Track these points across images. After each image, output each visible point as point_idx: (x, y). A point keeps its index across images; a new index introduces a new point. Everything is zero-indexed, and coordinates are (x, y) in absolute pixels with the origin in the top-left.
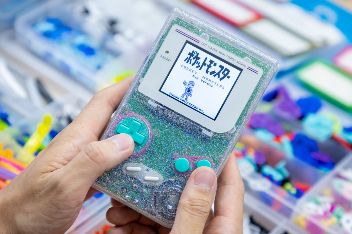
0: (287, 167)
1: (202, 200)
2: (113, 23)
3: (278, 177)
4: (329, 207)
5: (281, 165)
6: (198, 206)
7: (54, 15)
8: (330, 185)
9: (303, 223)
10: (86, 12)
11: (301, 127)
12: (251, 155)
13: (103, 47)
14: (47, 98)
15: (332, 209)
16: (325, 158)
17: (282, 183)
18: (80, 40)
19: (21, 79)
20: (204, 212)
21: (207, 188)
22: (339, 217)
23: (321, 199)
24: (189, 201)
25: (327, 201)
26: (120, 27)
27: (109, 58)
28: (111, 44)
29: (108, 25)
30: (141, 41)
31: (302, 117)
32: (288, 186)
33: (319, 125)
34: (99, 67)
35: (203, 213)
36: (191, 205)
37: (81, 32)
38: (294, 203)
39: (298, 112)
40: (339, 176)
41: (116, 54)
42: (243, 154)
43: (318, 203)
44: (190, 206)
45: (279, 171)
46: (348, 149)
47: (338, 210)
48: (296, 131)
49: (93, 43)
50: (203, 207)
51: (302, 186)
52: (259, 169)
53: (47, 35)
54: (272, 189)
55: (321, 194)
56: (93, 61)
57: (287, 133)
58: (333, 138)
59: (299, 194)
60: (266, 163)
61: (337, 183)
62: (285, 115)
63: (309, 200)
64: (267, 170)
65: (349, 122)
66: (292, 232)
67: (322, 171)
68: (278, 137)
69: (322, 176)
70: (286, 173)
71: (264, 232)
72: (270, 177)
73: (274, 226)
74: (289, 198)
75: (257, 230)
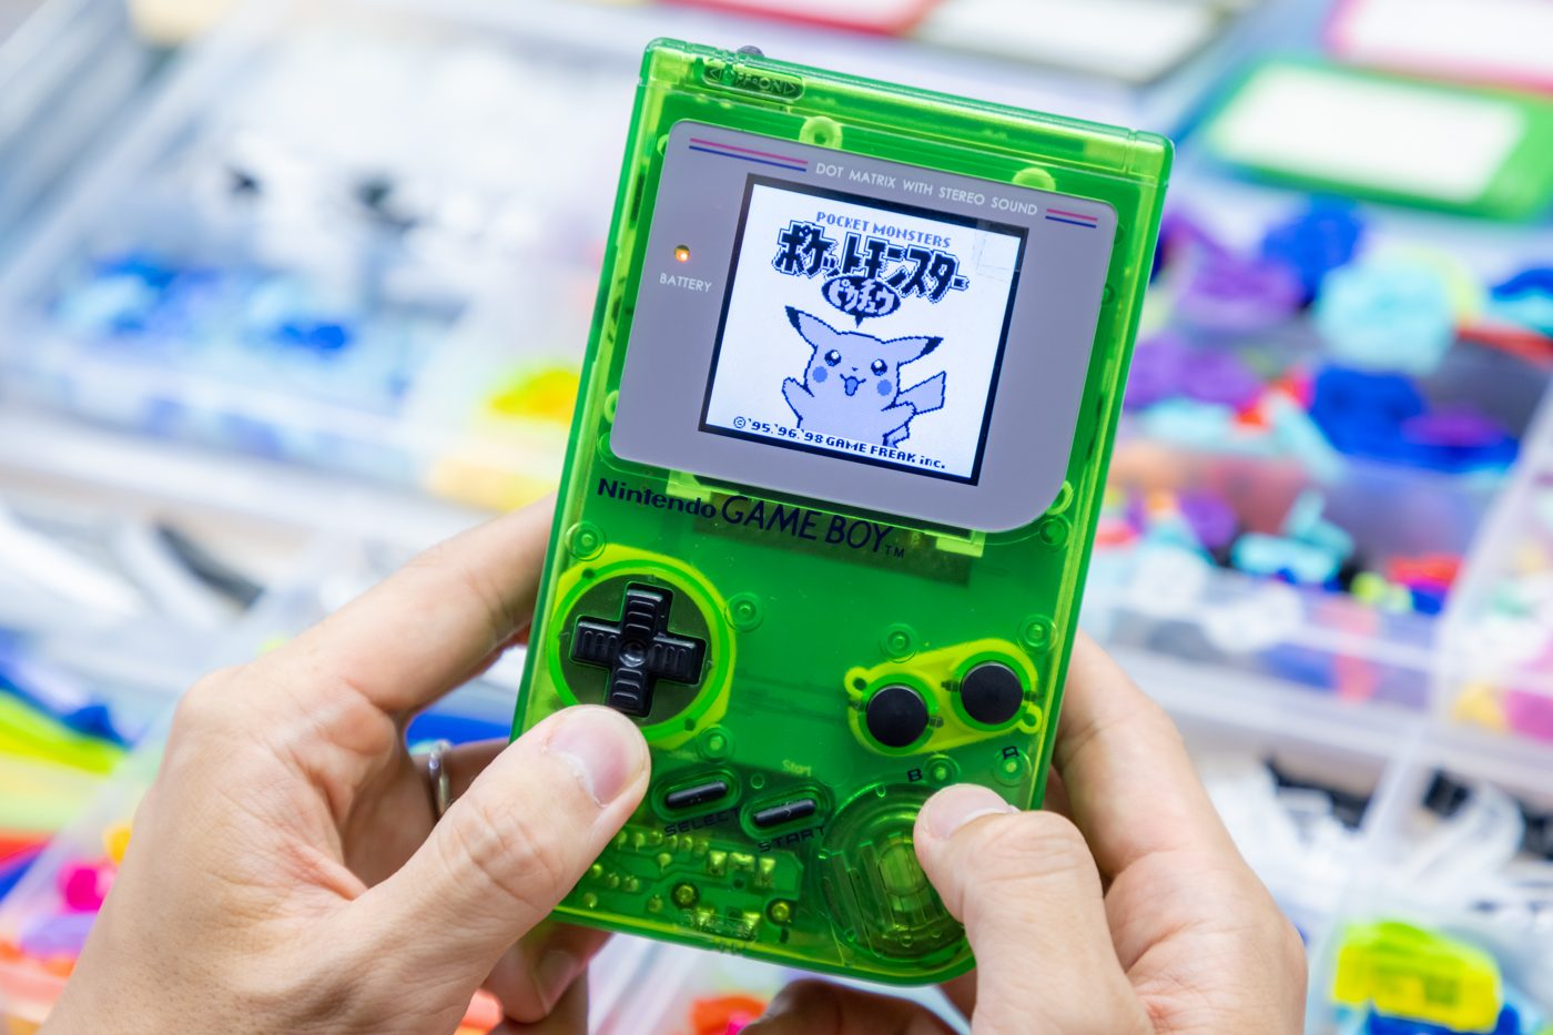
0: (1332, 515)
2: (374, 195)
3: (1316, 566)
5: (1306, 516)
7: (116, 244)
8: (1534, 527)
9: (1493, 714)
10: (246, 185)
11: (1316, 343)
12: (1167, 516)
13: (378, 303)
14: (235, 590)
16: (1464, 428)
17: (1343, 580)
18: (269, 306)
19: (95, 544)
23: (1523, 592)
26: (411, 196)
27: (424, 337)
28: (406, 280)
29: (357, 208)
30: (520, 225)
31: (1307, 300)
32: (1371, 587)
33: (1387, 305)
34: (398, 387)
37: (262, 273)
38: (1427, 642)
39: (1283, 283)
40: (1550, 479)
41: (447, 313)
42: (1136, 523)
43: (1518, 612)
45: (1309, 542)
46: (1541, 362)
48: (1306, 365)
49: (331, 300)
51: (1426, 567)
52: (1222, 557)
53: (126, 327)
54: (1312, 617)
55: (1513, 574)
56: (360, 369)
57: (1277, 381)
58: (1467, 341)
59: (1429, 599)
60: (1243, 529)
62: (1237, 313)
63: (1481, 610)
64: (1258, 552)
65: (1502, 255)
66: (1461, 765)
67: (1480, 479)
68: (1245, 409)
69: (1487, 500)
70: (1338, 542)
71: (1351, 807)
72: (1285, 576)
73: (1377, 768)
74: (1396, 629)
75: (1316, 805)
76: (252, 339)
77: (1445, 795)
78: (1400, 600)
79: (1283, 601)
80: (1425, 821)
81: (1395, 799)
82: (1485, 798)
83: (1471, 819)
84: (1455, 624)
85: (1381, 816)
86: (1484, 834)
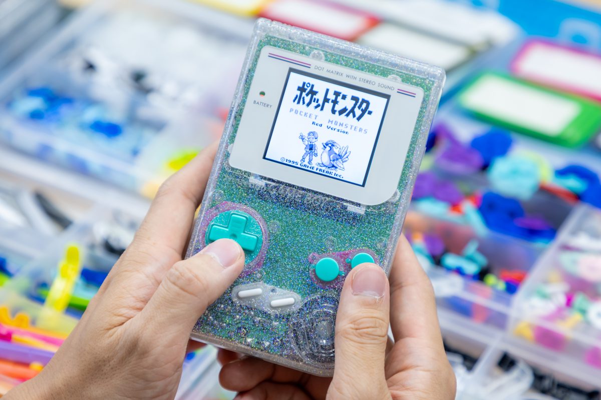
0: (481, 250)
1: (372, 317)
2: (138, 77)
3: (471, 268)
4: (562, 300)
5: (471, 249)
6: (368, 328)
7: (37, 84)
8: (557, 265)
9: (529, 334)
10: (90, 67)
11: (487, 183)
12: (419, 242)
13: (133, 119)
14: (61, 221)
15: (569, 301)
16: (537, 224)
17: (481, 276)
18: (91, 115)
19: (10, 197)
20: (380, 336)
21: (376, 297)
22: (583, 312)
23: (549, 290)
24: (351, 323)
25: (558, 291)
26: (152, 80)
27: (148, 134)
28: (144, 112)
29: (131, 81)
30: (192, 97)
31: (485, 167)
32: (491, 280)
33: (515, 173)
34: (135, 153)
35: (378, 338)
36: (357, 329)
37: (91, 102)
38: (508, 303)
39: (477, 159)
40: (566, 248)
41: (158, 126)
43: (545, 297)
44: (354, 331)
45: (471, 259)
46: (570, 202)
47: (579, 300)
48: (480, 191)
49: (115, 116)
50: (376, 327)
51: (513, 275)
52: (437, 261)
53: (35, 116)
54: (467, 288)
55: (546, 282)
56: (122, 143)
57: (469, 196)
58: (543, 190)
59: (512, 287)
60: (446, 251)
61: (566, 259)
62: (458, 168)
63: (530, 294)
64: (451, 260)
65: (562, 159)
66: (514, 351)
67: (539, 244)
68: (455, 206)
69: (541, 252)
70: (482, 260)
71: (470, 361)
72: (459, 271)
73: (483, 348)
74: (498, 297)
75: (458, 359)
76: (83, 127)
77: (506, 362)
78: (502, 286)
79: (457, 280)
80: (497, 371)
81: (487, 361)
82: (521, 366)
83: (515, 373)
84: (519, 297)
85: (480, 367)
86: (518, 379)
